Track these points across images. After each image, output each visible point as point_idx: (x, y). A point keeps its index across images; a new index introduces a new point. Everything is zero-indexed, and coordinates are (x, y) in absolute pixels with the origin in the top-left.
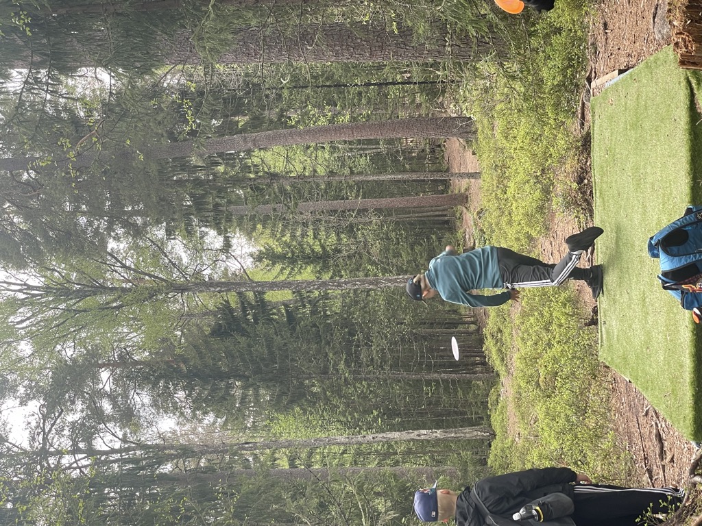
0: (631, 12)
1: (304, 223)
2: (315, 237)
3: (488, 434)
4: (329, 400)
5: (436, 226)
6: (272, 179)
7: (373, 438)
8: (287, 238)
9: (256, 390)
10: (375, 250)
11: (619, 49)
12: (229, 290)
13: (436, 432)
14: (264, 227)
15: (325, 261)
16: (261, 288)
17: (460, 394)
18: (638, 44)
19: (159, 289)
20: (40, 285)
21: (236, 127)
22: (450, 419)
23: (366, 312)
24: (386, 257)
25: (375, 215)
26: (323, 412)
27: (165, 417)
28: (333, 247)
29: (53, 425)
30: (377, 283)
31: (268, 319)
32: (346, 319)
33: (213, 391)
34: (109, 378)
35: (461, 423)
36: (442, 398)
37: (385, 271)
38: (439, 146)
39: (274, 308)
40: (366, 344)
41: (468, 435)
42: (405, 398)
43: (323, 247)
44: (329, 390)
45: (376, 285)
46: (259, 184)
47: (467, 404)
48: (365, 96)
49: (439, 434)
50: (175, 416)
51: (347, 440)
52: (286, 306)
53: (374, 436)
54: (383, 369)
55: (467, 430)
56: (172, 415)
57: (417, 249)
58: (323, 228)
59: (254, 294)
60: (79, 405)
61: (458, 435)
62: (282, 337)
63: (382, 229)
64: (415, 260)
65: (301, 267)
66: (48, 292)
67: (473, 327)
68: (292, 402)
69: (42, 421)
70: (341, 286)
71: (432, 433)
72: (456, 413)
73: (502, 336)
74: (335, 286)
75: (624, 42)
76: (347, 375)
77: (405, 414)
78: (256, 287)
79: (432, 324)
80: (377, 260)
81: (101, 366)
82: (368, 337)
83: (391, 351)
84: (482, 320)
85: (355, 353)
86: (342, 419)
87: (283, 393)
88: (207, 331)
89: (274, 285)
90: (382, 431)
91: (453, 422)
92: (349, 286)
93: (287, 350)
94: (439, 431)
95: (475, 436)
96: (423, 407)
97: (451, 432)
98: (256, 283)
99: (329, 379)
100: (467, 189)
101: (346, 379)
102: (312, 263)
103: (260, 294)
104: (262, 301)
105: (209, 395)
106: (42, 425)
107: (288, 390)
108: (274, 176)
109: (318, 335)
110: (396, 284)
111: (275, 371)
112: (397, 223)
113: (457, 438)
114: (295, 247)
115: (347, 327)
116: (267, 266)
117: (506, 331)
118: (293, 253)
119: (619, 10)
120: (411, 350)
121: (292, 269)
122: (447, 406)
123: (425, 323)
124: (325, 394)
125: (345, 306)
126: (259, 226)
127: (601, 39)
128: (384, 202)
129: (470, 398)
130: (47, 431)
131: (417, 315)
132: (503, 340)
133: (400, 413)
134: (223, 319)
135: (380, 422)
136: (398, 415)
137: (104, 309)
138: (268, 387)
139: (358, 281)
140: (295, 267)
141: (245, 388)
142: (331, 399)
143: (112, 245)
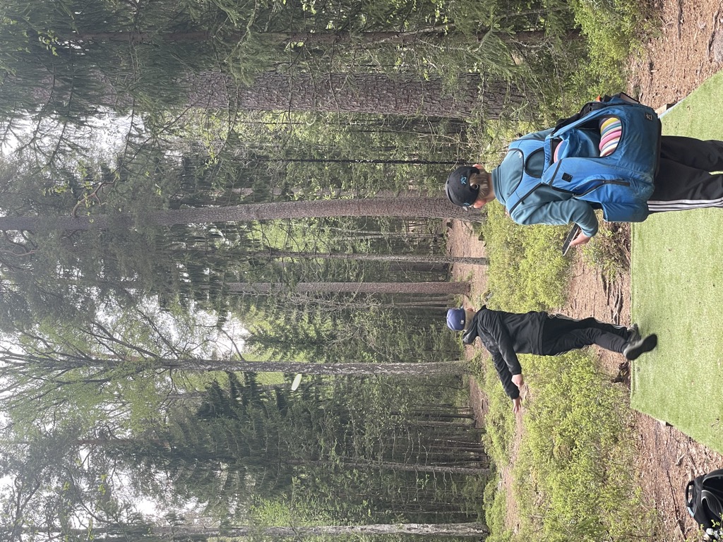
0: (682, 48)
1: (299, 306)
2: (310, 322)
3: (481, 531)
4: (317, 487)
5: (435, 316)
6: (272, 254)
7: (362, 529)
8: (281, 321)
9: (243, 474)
10: (372, 339)
11: (666, 87)
12: (219, 369)
13: (427, 527)
14: (258, 309)
15: (319, 347)
16: (251, 370)
17: (454, 487)
18: (688, 78)
19: (147, 364)
20: (23, 354)
21: (238, 199)
22: (442, 513)
23: (359, 400)
24: (383, 345)
25: (373, 301)
26: (310, 500)
27: (144, 500)
28: (328, 333)
29: (27, 500)
30: (373, 368)
31: (258, 402)
32: (339, 405)
33: (197, 472)
34: (88, 456)
35: (454, 519)
36: (435, 492)
37: (380, 359)
38: (442, 235)
39: (265, 391)
40: (359, 432)
41: (460, 531)
42: (396, 489)
43: (318, 333)
44: (319, 476)
45: (372, 371)
46: (259, 258)
47: (460, 499)
48: (371, 177)
49: (430, 529)
50: (154, 500)
51: (334, 530)
52: (277, 389)
53: (362, 527)
54: (374, 459)
55: (460, 526)
56: (151, 498)
57: (415, 338)
58: (318, 313)
59: (245, 375)
60: (55, 483)
61: (450, 531)
62: (272, 419)
63: (380, 317)
64: (413, 349)
65: (294, 353)
66: (31, 362)
67: (468, 421)
68: (279, 487)
69: (17, 495)
70: (336, 371)
71: (423, 527)
72: (449, 509)
73: (504, 423)
74: (330, 370)
75: (673, 79)
76: (338, 462)
77: (396, 506)
78: (248, 367)
79: (427, 416)
80: (373, 347)
81: (80, 443)
82: (360, 425)
83: (385, 441)
84: (478, 413)
85: (347, 442)
86: (330, 508)
87: (271, 478)
88: (194, 410)
89: (266, 366)
90: (371, 523)
91: (445, 518)
92: (344, 371)
93: (277, 433)
94: (430, 526)
95: (468, 533)
96: (415, 500)
97: (443, 528)
98: (248, 362)
99: (318, 465)
100: (470, 278)
101: (336, 466)
102: (306, 348)
103: (251, 375)
104: (253, 383)
105: (193, 476)
106: (16, 500)
107: (276, 475)
108: (274, 252)
109: (309, 420)
110: (393, 371)
111: (263, 455)
112: (395, 311)
113: (449, 533)
114: (289, 331)
115: (339, 415)
116: (259, 349)
117: (509, 418)
118: (287, 337)
119: (667, 48)
120: (404, 442)
121: (285, 354)
122: (440, 499)
123: (420, 415)
124: (314, 481)
125: (338, 393)
126: (253, 308)
127: (645, 79)
128: (384, 287)
129: (464, 492)
130: (21, 504)
131: (412, 406)
132: (506, 427)
133: (391, 506)
134: (211, 399)
135: (369, 513)
136: (388, 507)
137: (88, 382)
138: (255, 471)
139: (354, 366)
140: (287, 351)
141: (230, 470)
142: (320, 486)
143: (101, 315)
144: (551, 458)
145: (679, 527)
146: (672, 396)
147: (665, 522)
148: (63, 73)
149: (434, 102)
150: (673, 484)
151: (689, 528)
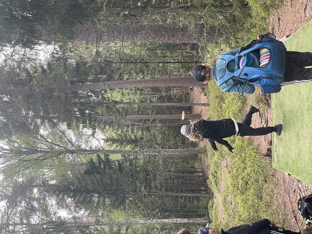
0: (292, 11)
1: (127, 126)
2: (132, 132)
3: (208, 221)
4: (137, 204)
6: (115, 103)
7: (156, 222)
8: (119, 132)
9: (104, 199)
10: (159, 139)
11: (286, 29)
12: (93, 153)
13: (184, 220)
14: (109, 127)
15: (136, 143)
16: (107, 153)
17: (195, 202)
18: (295, 24)
19: (62, 152)
20: (8, 148)
21: (100, 80)
22: (191, 214)
23: (154, 166)
24: (164, 142)
25: (159, 123)
26: (134, 209)
27: (62, 210)
28: (140, 137)
29: (11, 211)
30: (160, 152)
31: (110, 167)
32: (145, 168)
33: (85, 198)
34: (37, 192)
35: (196, 216)
36: (187, 205)
37: (163, 148)
38: (188, 94)
39: (113, 162)
40: (154, 179)
41: (198, 221)
42: (170, 204)
43: (135, 137)
44: (137, 199)
45: (159, 153)
46: (109, 105)
47: (198, 208)
48: (157, 69)
49: (185, 221)
50: (66, 210)
51: (144, 222)
52: (118, 161)
53: (157, 220)
54: (161, 191)
55: (198, 219)
56: (65, 209)
57: (177, 138)
58: (135, 128)
59: (104, 156)
60: (23, 204)
61: (194, 221)
62: (117, 175)
63: (162, 129)
64: (176, 143)
65: (125, 146)
66: (12, 152)
67: (201, 174)
68: (120, 204)
69: (7, 209)
70: (144, 153)
71: (182, 220)
72: (193, 212)
73: (217, 174)
74: (141, 153)
75: (288, 25)
77: (171, 211)
78: (105, 152)
79: (183, 172)
80: (159, 143)
81: (34, 186)
82: (155, 177)
83: (165, 183)
84: (205, 170)
85: (149, 184)
86: (142, 213)
87: (116, 200)
88: (83, 172)
89: (113, 152)
90: (160, 218)
91: (192, 216)
92: (147, 153)
93: (118, 181)
94: (185, 219)
95: (202, 222)
96: (179, 208)
97: (191, 220)
98: (106, 150)
99: (137, 194)
100: (201, 112)
101: (145, 194)
102: (130, 144)
103: (107, 156)
104: (108, 159)
105: (83, 200)
106: (7, 211)
107: (119, 199)
109: (132, 175)
110: (168, 153)
111: (113, 190)
112: (169, 127)
113: (194, 222)
114: (123, 136)
115: (145, 172)
116: (110, 144)
117: (219, 172)
118: (122, 139)
119: (286, 11)
120: (174, 183)
121: (121, 146)
122: (189, 208)
123: (180, 172)
124: (135, 201)
125: (145, 163)
126: (107, 127)
127: (277, 25)
128: (164, 117)
129: (200, 205)
130: (9, 213)
131: (176, 168)
132: (217, 176)
134: (90, 167)
135: (159, 214)
136: (167, 212)
137: (37, 160)
138: (109, 197)
139: (151, 151)
141: (99, 197)
143: (42, 131)
144: (238, 189)
145: (294, 219)
146: (291, 162)
147: (288, 216)
148: (24, 27)
149: (185, 36)
150: (291, 200)
151: (299, 219)
